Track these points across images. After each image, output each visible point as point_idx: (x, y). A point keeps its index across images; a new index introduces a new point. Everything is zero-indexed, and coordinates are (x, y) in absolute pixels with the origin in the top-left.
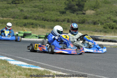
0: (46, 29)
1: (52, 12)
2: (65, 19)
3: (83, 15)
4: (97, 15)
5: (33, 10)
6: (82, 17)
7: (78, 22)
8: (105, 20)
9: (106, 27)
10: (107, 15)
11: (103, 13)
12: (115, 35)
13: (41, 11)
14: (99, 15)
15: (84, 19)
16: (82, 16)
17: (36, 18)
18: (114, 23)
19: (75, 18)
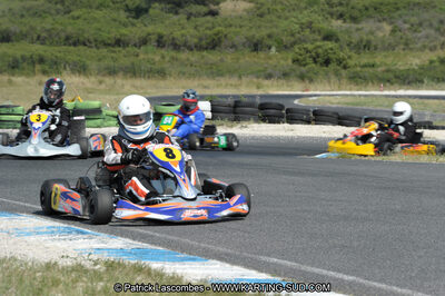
0: (93, 79)
1: (98, 14)
2: (149, 34)
3: (209, 18)
4: (261, 16)
5: (28, 10)
6: (210, 25)
7: (196, 47)
8: (293, 35)
9: (305, 59)
10: (300, 16)
11: (283, 10)
12: (340, 89)
13: (58, 12)
14: (268, 17)
15: (216, 35)
16: (208, 22)
17: (44, 35)
18: (329, 45)
19: (183, 31)
